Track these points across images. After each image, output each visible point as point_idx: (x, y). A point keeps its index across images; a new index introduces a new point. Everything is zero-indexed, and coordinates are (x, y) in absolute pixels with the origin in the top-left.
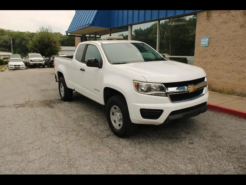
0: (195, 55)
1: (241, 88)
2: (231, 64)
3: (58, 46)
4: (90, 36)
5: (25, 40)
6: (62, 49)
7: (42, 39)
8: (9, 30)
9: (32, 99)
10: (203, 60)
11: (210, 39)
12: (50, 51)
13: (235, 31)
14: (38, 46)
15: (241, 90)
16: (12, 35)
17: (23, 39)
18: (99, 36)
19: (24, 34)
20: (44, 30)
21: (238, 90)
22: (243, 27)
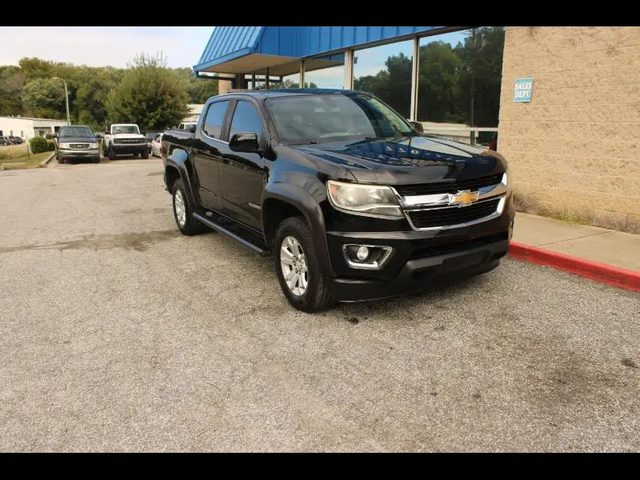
0: (499, 125)
1: (606, 207)
2: (585, 145)
3: (181, 104)
4: (254, 77)
5: (101, 88)
6: (192, 112)
7: (140, 86)
8: (61, 64)
9: (99, 231)
10: (520, 137)
11: (536, 84)
12: (162, 116)
13: (596, 63)
14: (131, 104)
15: (605, 212)
16: (68, 77)
17: (97, 86)
18: (278, 78)
19: (99, 74)
20: (147, 62)
21: (601, 213)
22: (613, 54)
